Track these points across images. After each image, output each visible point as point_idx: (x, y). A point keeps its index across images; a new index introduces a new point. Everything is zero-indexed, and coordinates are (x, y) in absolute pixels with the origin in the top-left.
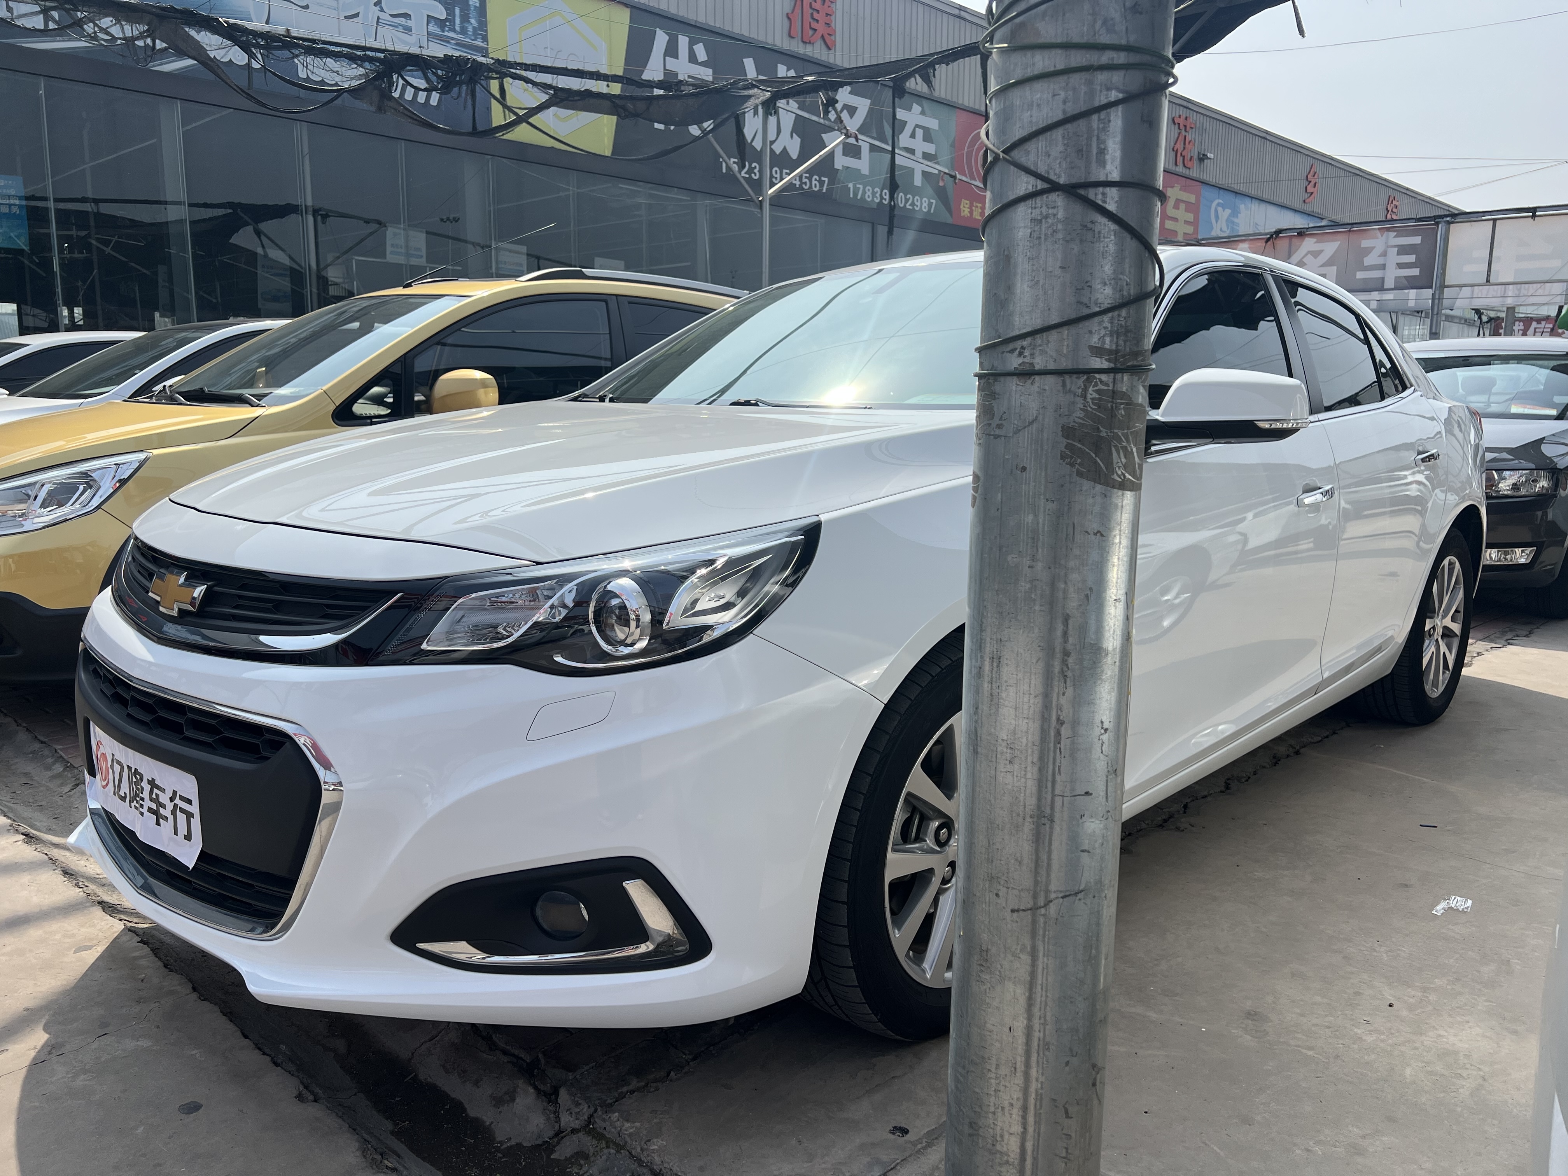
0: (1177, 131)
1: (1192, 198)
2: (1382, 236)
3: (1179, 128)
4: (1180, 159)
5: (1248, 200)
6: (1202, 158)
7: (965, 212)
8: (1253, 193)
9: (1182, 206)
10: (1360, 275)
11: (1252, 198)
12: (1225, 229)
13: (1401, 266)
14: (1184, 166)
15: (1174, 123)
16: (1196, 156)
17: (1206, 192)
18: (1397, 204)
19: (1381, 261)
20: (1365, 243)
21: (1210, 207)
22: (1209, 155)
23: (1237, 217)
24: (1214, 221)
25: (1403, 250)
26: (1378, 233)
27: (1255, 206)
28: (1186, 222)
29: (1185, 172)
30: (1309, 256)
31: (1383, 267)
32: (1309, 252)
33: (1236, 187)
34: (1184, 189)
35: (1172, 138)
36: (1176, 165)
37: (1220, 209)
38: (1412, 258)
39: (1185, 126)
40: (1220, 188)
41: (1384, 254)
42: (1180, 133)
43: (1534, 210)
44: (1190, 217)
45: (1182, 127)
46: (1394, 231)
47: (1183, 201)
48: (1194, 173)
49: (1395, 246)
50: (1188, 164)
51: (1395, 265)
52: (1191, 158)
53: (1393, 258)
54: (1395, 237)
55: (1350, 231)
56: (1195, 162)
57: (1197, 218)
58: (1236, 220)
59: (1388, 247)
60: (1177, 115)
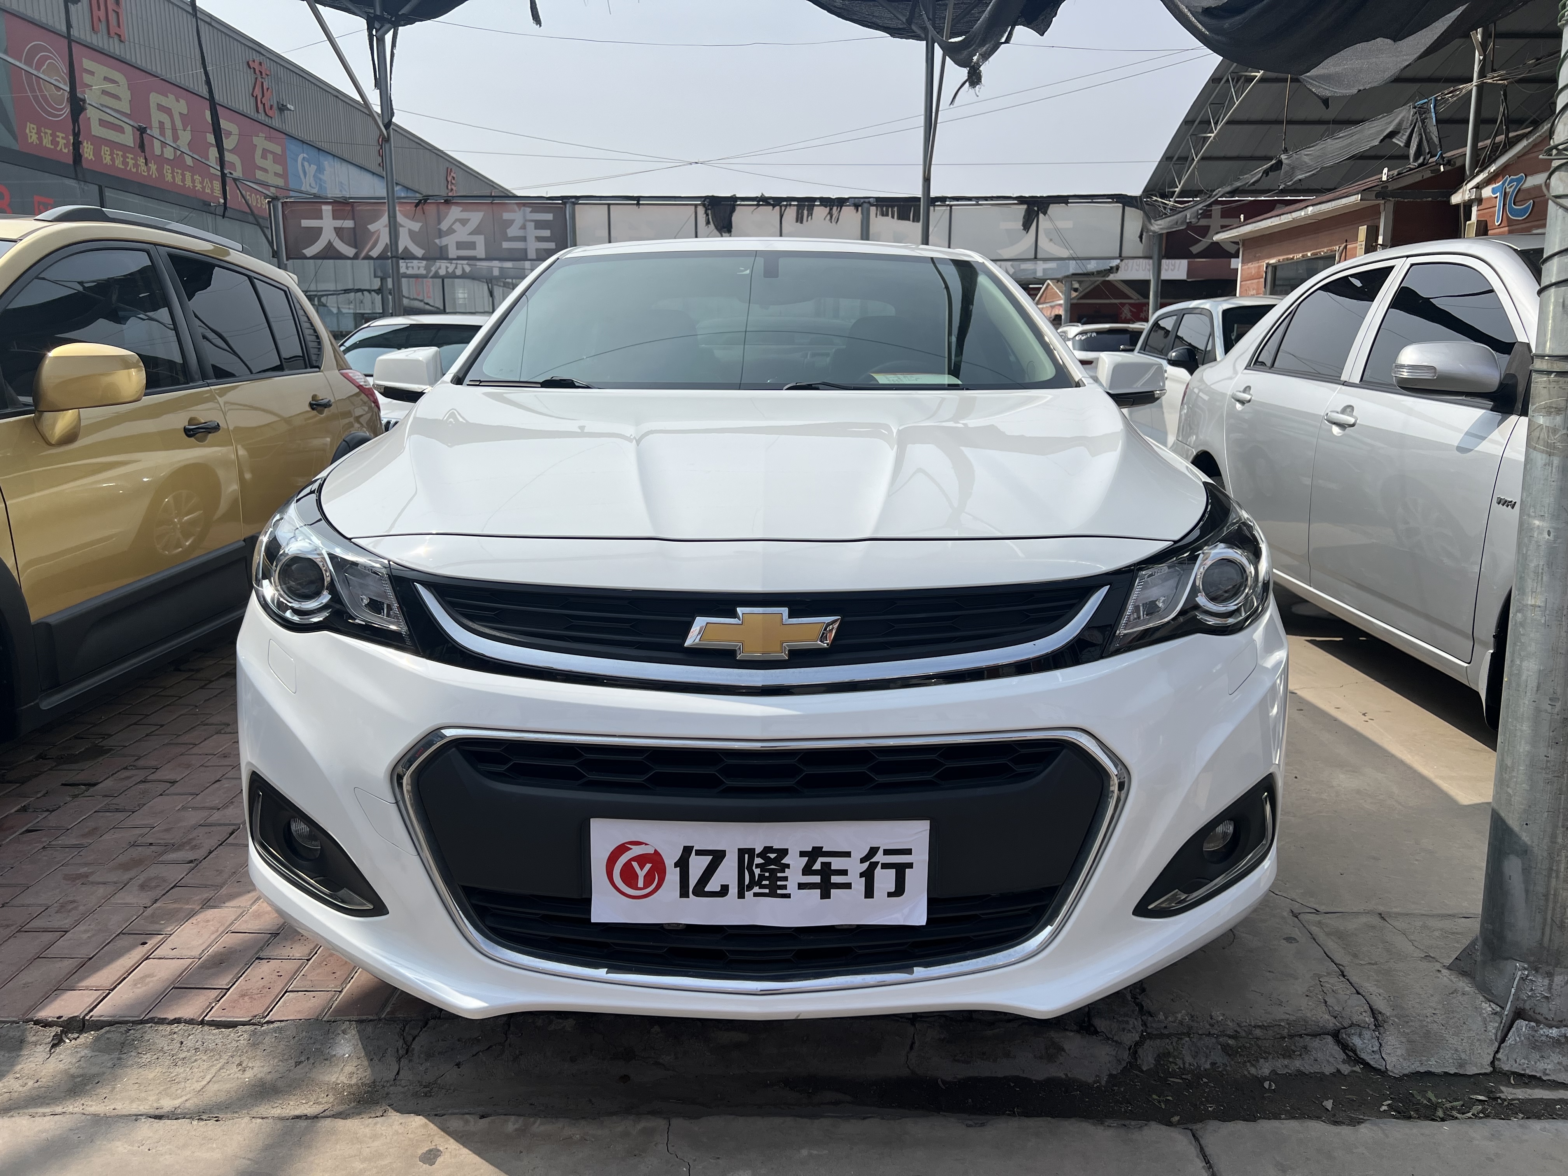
0: (253, 76)
1: (278, 150)
2: (520, 210)
3: (255, 73)
4: (260, 106)
5: (330, 158)
6: (282, 108)
7: (33, 138)
8: (334, 152)
9: (270, 156)
10: (506, 245)
11: (334, 156)
12: (313, 185)
13: (539, 239)
14: (266, 114)
15: (250, 67)
16: (275, 106)
17: (293, 146)
18: (454, 176)
19: (521, 233)
20: (506, 216)
21: (297, 161)
22: (289, 106)
23: (323, 174)
24: (302, 176)
25: (539, 225)
26: (516, 207)
27: (337, 164)
28: (276, 174)
29: (267, 121)
30: (458, 223)
31: (524, 239)
32: (456, 220)
33: (319, 145)
34: (268, 138)
35: (250, 85)
36: (258, 111)
37: (306, 164)
38: (547, 233)
39: (261, 72)
40: (303, 142)
41: (523, 227)
42: (256, 78)
43: (638, 199)
44: (279, 169)
45: (257, 72)
46: (529, 207)
47: (271, 152)
48: (276, 122)
49: (532, 221)
50: (270, 113)
51: (534, 239)
52: (271, 107)
53: (532, 232)
54: (531, 212)
55: (492, 203)
56: (276, 112)
57: (285, 170)
58: (321, 176)
59: (526, 221)
60: (251, 59)
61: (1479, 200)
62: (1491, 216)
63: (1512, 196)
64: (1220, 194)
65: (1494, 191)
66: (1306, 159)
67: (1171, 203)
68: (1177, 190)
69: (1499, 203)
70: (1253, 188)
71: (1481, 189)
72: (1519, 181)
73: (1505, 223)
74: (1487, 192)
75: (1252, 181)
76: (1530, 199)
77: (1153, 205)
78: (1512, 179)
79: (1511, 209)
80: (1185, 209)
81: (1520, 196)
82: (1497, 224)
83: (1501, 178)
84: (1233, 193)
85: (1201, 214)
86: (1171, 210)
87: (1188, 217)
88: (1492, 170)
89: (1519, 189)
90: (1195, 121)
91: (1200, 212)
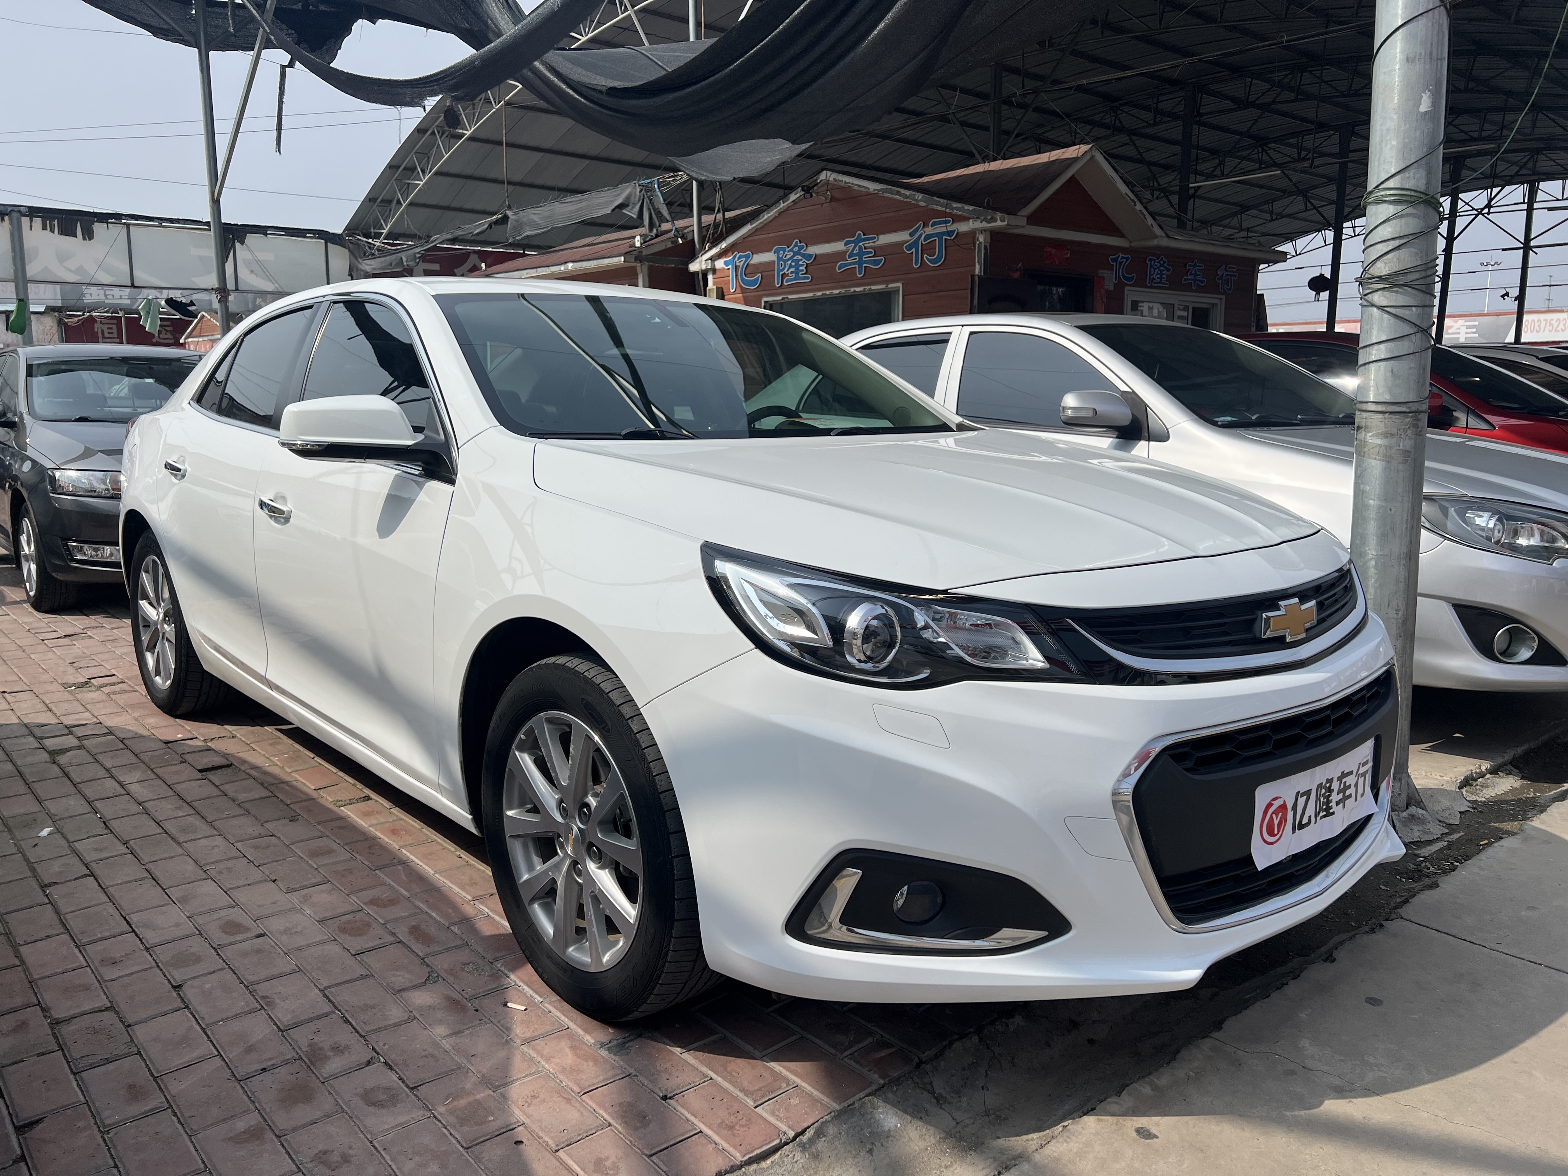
61: (714, 271)
62: (725, 284)
63: (742, 269)
64: (437, 240)
65: (726, 263)
66: (535, 218)
67: (378, 243)
68: (385, 231)
69: (731, 274)
70: (478, 238)
71: (715, 260)
72: (747, 257)
73: (739, 290)
74: (720, 264)
75: (476, 232)
76: (758, 273)
77: (358, 244)
78: (740, 255)
79: (742, 279)
80: (397, 252)
81: (750, 270)
82: (732, 291)
83: (730, 253)
84: (453, 241)
85: (419, 258)
86: (378, 250)
87: (404, 259)
88: (723, 247)
89: (748, 265)
90: (400, 167)
91: (418, 256)
